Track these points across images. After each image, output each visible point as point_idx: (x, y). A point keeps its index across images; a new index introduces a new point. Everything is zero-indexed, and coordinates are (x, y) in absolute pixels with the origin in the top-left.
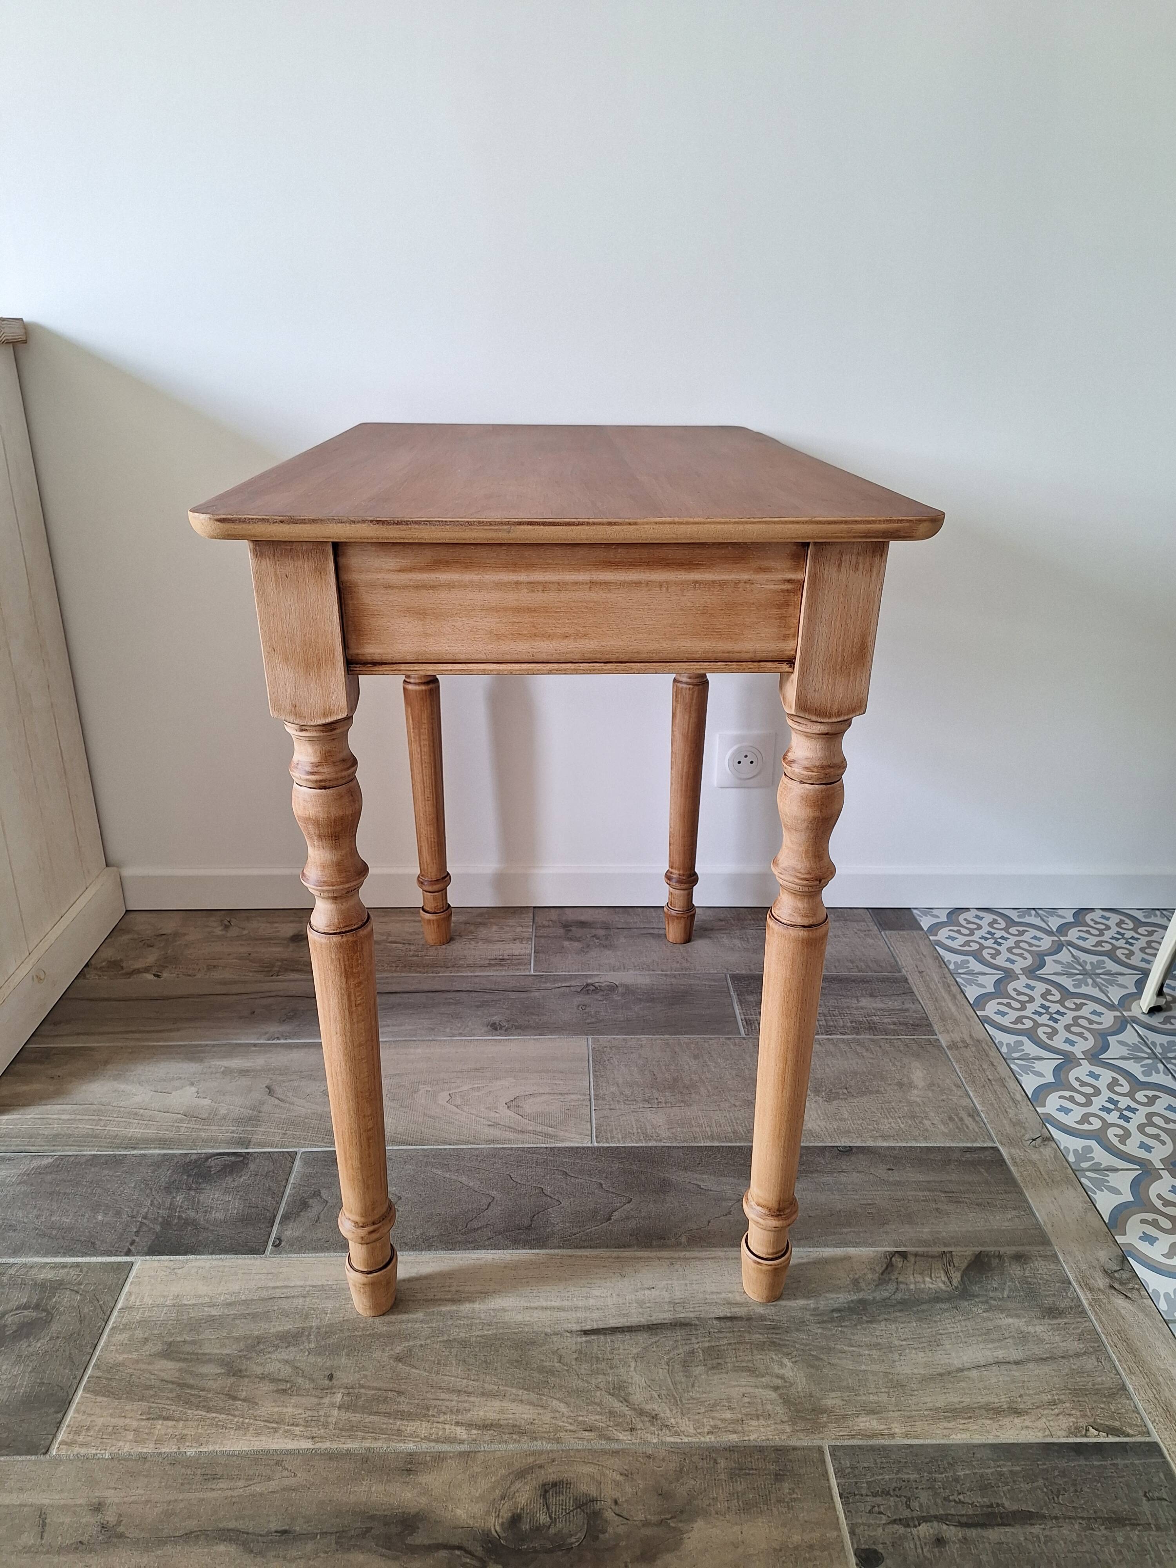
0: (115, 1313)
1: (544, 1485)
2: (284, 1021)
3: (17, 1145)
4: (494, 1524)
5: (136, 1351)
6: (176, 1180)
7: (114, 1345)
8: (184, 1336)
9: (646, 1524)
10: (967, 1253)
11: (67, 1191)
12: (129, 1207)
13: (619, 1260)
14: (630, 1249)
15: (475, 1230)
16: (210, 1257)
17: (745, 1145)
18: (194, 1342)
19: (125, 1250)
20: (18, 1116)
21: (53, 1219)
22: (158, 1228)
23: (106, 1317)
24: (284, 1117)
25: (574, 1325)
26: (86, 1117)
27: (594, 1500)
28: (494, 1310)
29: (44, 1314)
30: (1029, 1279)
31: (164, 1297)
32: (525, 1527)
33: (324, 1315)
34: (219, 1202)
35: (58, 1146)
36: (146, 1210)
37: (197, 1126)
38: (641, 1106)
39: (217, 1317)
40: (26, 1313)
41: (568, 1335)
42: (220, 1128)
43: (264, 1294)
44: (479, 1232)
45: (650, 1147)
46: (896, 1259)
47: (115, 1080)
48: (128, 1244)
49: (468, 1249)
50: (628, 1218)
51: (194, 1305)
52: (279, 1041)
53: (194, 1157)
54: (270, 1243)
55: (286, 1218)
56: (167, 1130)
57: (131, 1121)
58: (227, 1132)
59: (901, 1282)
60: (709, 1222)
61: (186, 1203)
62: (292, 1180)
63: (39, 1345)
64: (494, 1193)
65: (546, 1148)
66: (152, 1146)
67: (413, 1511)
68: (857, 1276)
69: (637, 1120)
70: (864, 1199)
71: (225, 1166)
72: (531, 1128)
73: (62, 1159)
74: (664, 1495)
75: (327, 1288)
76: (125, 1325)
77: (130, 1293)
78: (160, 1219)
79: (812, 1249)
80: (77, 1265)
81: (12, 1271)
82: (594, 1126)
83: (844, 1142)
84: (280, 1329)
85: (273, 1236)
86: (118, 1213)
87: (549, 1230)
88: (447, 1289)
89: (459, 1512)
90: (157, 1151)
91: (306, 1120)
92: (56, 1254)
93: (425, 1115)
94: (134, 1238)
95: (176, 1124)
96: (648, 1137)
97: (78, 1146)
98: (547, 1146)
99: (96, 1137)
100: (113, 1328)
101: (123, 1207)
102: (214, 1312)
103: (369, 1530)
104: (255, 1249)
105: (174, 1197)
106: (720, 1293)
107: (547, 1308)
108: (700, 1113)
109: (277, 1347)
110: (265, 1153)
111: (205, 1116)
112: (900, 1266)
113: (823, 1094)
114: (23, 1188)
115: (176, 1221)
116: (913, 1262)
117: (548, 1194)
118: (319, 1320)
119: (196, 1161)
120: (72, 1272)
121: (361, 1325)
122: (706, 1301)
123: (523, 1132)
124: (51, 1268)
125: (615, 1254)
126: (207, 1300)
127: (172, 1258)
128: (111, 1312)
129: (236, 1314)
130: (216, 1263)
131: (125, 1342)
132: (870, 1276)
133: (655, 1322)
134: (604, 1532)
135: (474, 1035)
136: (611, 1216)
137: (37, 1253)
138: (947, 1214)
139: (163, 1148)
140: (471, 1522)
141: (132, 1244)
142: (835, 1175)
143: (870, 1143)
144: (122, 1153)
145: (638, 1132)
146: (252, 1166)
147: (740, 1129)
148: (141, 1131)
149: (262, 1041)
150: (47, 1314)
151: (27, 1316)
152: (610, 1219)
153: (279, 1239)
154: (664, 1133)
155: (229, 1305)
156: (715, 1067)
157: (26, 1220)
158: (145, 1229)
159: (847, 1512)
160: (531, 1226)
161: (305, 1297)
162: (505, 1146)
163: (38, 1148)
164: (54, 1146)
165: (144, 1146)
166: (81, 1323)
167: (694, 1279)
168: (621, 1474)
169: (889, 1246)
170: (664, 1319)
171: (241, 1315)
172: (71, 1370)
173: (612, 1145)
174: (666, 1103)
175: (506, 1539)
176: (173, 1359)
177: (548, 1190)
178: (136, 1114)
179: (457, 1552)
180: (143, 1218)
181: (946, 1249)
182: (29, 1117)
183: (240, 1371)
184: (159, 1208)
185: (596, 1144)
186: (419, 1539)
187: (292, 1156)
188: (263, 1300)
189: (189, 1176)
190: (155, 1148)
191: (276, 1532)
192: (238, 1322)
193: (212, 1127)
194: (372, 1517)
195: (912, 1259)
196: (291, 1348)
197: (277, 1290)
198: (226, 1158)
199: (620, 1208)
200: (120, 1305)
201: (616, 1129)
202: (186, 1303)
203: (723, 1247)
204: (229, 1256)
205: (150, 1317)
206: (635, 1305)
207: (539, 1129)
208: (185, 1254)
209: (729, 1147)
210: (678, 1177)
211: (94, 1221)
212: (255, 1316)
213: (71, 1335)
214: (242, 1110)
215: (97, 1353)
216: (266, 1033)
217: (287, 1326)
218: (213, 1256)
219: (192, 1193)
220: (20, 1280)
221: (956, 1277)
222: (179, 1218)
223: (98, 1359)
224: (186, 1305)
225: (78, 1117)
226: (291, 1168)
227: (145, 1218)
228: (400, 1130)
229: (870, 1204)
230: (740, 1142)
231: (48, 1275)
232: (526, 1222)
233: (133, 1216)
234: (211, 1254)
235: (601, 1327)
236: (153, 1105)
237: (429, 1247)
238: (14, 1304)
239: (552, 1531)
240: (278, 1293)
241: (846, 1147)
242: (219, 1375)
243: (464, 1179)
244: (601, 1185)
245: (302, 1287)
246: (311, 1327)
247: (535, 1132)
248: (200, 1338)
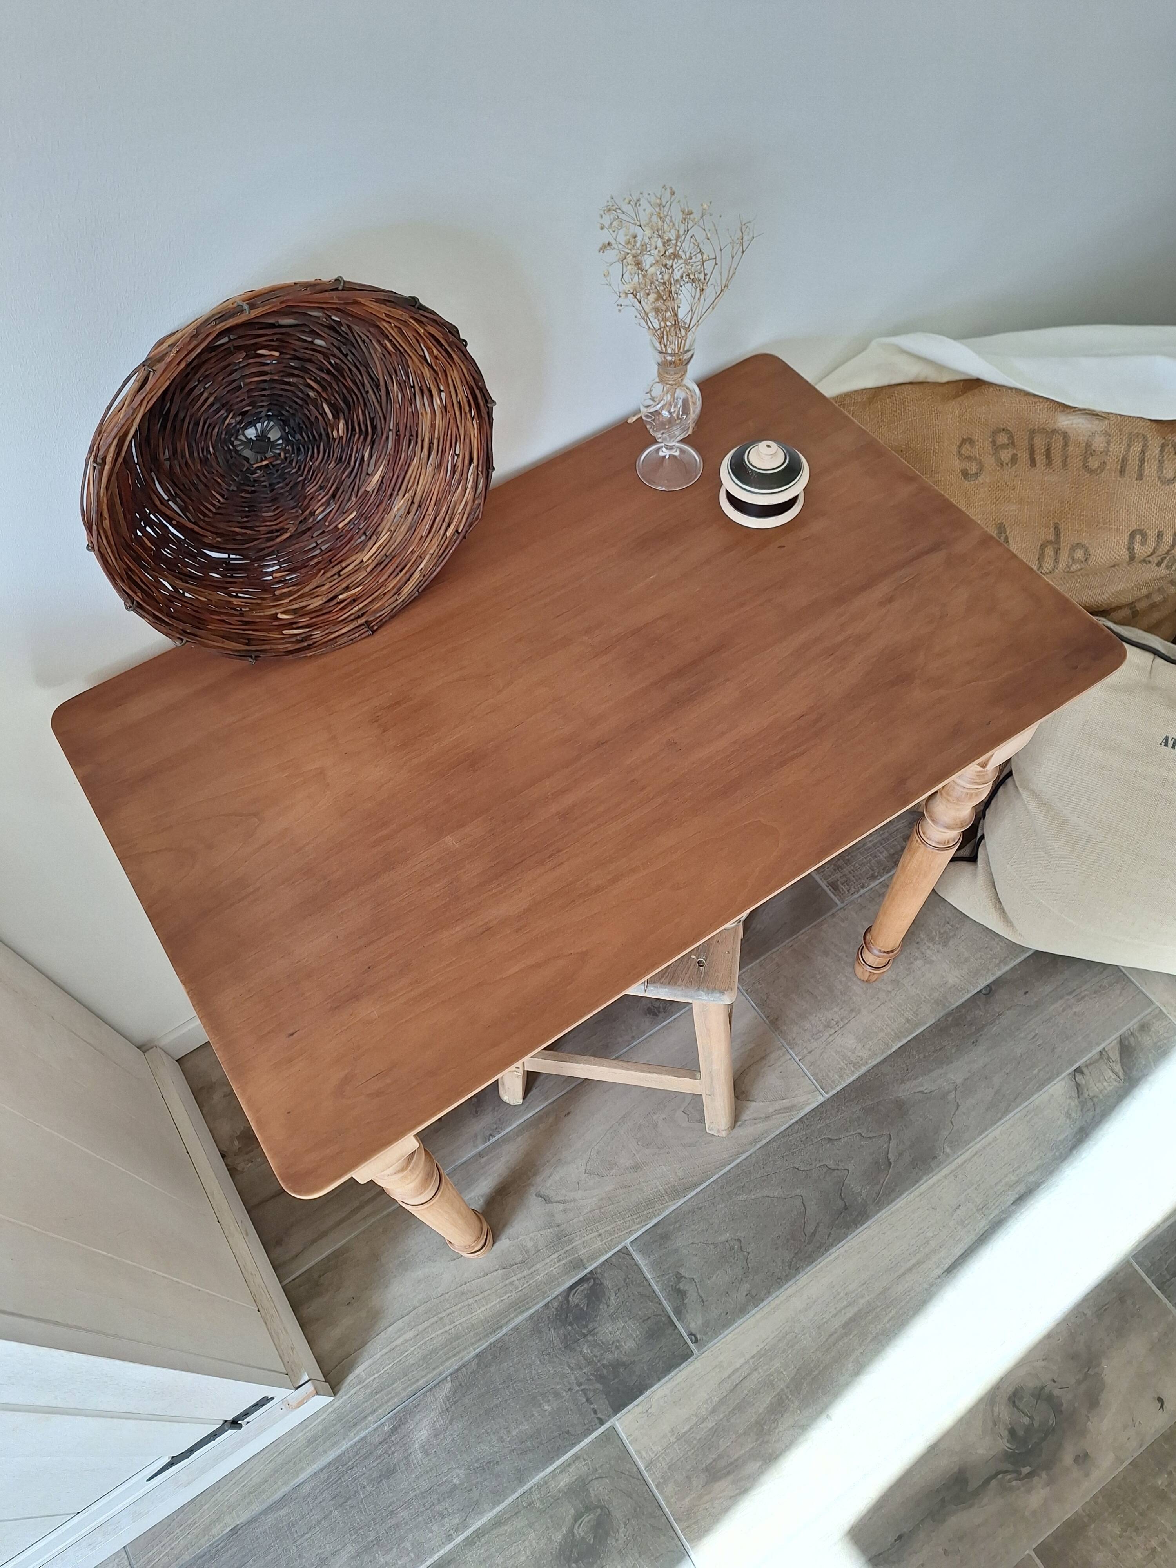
0: (646, 1474)
1: (1009, 1399)
2: (477, 1112)
3: (404, 1389)
4: (1004, 1444)
5: (691, 1490)
6: (565, 1336)
7: (672, 1497)
8: (710, 1456)
9: (1079, 1382)
10: (1112, 1045)
11: (495, 1402)
12: (558, 1383)
13: (922, 1196)
14: (922, 1181)
15: (814, 1234)
16: (660, 1383)
17: (923, 1029)
18: (720, 1457)
19: (597, 1421)
20: (370, 1361)
21: (514, 1433)
22: (599, 1386)
23: (643, 1481)
24: (581, 1218)
25: (937, 1270)
26: (426, 1324)
27: (1043, 1388)
28: (881, 1293)
29: (599, 1510)
30: (1159, 1044)
31: (664, 1436)
32: (1021, 1433)
33: (782, 1375)
34: (618, 1333)
35: (438, 1367)
36: (573, 1377)
37: (525, 1273)
38: (827, 1034)
39: (716, 1427)
40: (586, 1519)
41: (939, 1280)
42: (545, 1262)
43: (728, 1386)
44: (817, 1234)
45: (864, 1075)
46: (1079, 1077)
47: (406, 1270)
48: (593, 1415)
49: (823, 1254)
50: (901, 1155)
51: (690, 1429)
52: (495, 1139)
53: (556, 1304)
54: (689, 1342)
55: (678, 1312)
56: (506, 1293)
57: (467, 1302)
58: (555, 1263)
59: (1093, 1097)
60: (951, 1122)
61: (596, 1350)
62: (649, 1276)
63: (623, 1533)
64: (798, 1192)
65: (797, 1122)
66: (512, 1316)
67: (956, 1470)
68: (1066, 1110)
69: (837, 1052)
70: (1028, 1034)
71: (588, 1297)
72: (771, 1110)
73: (457, 1377)
74: (1074, 1357)
75: (763, 1352)
76: (662, 1477)
77: (638, 1452)
78: (592, 1377)
79: (1026, 1103)
80: (576, 1458)
81: (536, 1496)
82: (812, 1078)
83: (982, 984)
84: (765, 1405)
85: (685, 1334)
86: (557, 1395)
87: (860, 1199)
88: (839, 1297)
89: (980, 1451)
90: (520, 1318)
91: (603, 1211)
92: (552, 1460)
93: (684, 1146)
94: (592, 1406)
95: (507, 1282)
96: (856, 1065)
97: (454, 1356)
98: (796, 1119)
99: (457, 1337)
100: (657, 1486)
101: (553, 1386)
102: (710, 1424)
103: (943, 1500)
104: (686, 1356)
105: (581, 1352)
106: (1000, 1181)
107: (910, 1269)
108: (872, 1017)
109: (776, 1420)
110: (603, 1263)
111: (520, 1259)
112: (1084, 1082)
113: (937, 939)
114: (458, 1426)
115: (605, 1371)
116: (1089, 1074)
117: (833, 1167)
118: (782, 1381)
119: (561, 1307)
120: (580, 1464)
121: (812, 1365)
122: (998, 1193)
123: (767, 1118)
124: (561, 1472)
125: (916, 1193)
126: (695, 1420)
127: (636, 1402)
128: (641, 1475)
129: (725, 1416)
130: (669, 1385)
131: (677, 1489)
132: (1073, 1104)
133: (981, 1233)
134: (1062, 1405)
135: (644, 1033)
136: (889, 1160)
137: (538, 1469)
138: (1083, 1014)
139: (523, 1312)
140: (992, 1453)
141: (595, 1412)
142: (997, 1022)
143: (998, 974)
144: (494, 1339)
145: (846, 1064)
146: (607, 1283)
147: (909, 1015)
148: (487, 1307)
149: (481, 1147)
150: (601, 1509)
151: (589, 1522)
152: (890, 1164)
153: (691, 1334)
154: (865, 1054)
155: (713, 1411)
156: (846, 956)
157: (495, 1449)
158: (590, 1394)
159: (1168, 1297)
160: (846, 1205)
161: (756, 1370)
162: (768, 1139)
163: (424, 1380)
164: (434, 1369)
165: (506, 1320)
166: (632, 1498)
167: (978, 1179)
168: (1043, 1360)
169: (1067, 1068)
170: (984, 1227)
171: (729, 1414)
172: (664, 1535)
173: (838, 1089)
174: (842, 1020)
175: (1017, 1448)
176: (720, 1478)
177: (831, 1163)
178: (463, 1293)
179: (1000, 1476)
180: (579, 1386)
181: (1100, 1048)
182: (378, 1355)
183: (771, 1455)
184: (581, 1368)
185: (827, 1096)
186: (974, 1484)
187: (624, 1252)
188: (732, 1391)
189: (571, 1324)
190: (516, 1316)
191: (895, 1540)
192: (732, 1421)
193: (538, 1266)
194: (938, 1491)
195: (1085, 1070)
196: (785, 1415)
197: (733, 1377)
198: (580, 1288)
199: (889, 1146)
200: (642, 1466)
201: (829, 1071)
202: (684, 1431)
203: (975, 1139)
204: (673, 1373)
205: (672, 1459)
206: (960, 1227)
207: (777, 1106)
208: (641, 1393)
209: (914, 1038)
210: (904, 1091)
211: (547, 1414)
212: (739, 1408)
213: (635, 1511)
214: (543, 1232)
215: (667, 1510)
216: (476, 1136)
217: (766, 1400)
218: (663, 1381)
219: (590, 1338)
220: (550, 1498)
221: (1118, 1068)
222: (604, 1366)
223: (673, 1515)
224: (685, 1433)
225: (421, 1328)
226: (636, 1265)
227: (580, 1384)
228: (680, 1174)
229: (1034, 1037)
230: (918, 1029)
231: (564, 1481)
232: (840, 1203)
233: (570, 1389)
234: (659, 1380)
235: (953, 1260)
236: (466, 1275)
237: (797, 1270)
238: (569, 1520)
239: (1036, 1425)
240: (736, 1379)
241: (985, 988)
242: (760, 1467)
243: (766, 1192)
244: (860, 1134)
245: (746, 1363)
246: (782, 1390)
247: (777, 1112)
248: (721, 1449)
